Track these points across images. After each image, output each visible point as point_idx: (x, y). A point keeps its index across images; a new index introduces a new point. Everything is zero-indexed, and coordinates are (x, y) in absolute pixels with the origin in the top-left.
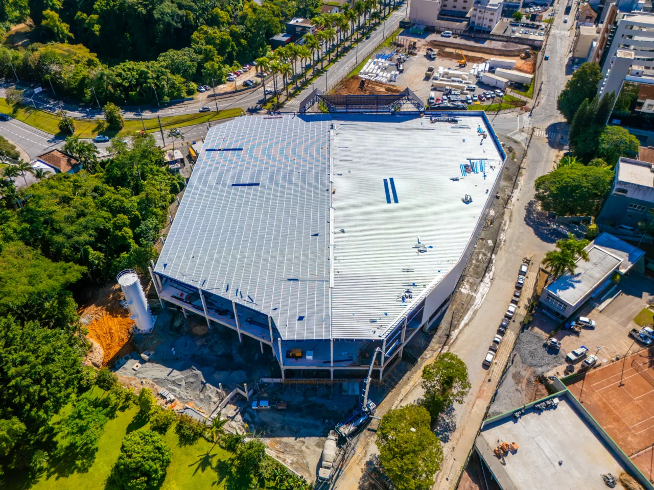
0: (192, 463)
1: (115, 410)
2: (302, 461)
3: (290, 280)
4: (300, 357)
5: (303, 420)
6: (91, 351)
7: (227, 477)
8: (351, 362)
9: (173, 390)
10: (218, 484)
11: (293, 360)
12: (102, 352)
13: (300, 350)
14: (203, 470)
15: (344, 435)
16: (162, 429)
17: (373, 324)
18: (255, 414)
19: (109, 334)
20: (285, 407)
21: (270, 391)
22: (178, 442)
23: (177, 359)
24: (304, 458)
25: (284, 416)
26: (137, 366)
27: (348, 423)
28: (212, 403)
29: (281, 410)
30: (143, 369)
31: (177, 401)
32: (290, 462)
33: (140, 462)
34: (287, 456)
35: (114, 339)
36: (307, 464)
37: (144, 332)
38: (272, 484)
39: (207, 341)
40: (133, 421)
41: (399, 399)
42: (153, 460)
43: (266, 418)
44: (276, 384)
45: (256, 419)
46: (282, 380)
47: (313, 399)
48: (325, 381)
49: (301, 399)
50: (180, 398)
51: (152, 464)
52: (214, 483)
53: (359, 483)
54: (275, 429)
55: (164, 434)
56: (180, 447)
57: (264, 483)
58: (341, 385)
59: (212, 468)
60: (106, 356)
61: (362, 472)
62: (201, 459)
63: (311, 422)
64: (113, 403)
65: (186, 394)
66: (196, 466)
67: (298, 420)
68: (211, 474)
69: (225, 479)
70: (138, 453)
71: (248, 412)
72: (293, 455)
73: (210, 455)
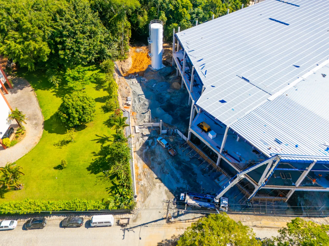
0: (98, 135)
2: (148, 190)
3: (243, 78)
5: (175, 171)
7: (102, 157)
8: (237, 162)
10: (94, 155)
11: (200, 130)
14: (98, 142)
16: (106, 109)
18: (156, 144)
20: (172, 154)
21: (176, 140)
22: (105, 120)
23: (152, 90)
24: (151, 189)
25: (168, 159)
26: (135, 82)
28: (143, 121)
29: (169, 154)
31: (131, 107)
32: (142, 183)
34: (145, 179)
36: (150, 194)
37: (152, 69)
39: (174, 93)
41: (255, 223)
43: (158, 151)
45: (153, 147)
46: (187, 139)
47: (194, 166)
48: (211, 162)
49: (187, 159)
50: (134, 107)
52: (94, 153)
54: (156, 160)
55: (105, 113)
56: (103, 124)
58: (219, 175)
59: (102, 146)
62: (103, 137)
63: (178, 176)
65: (138, 108)
66: (98, 138)
67: (172, 168)
68: (98, 148)
69: (100, 156)
71: (154, 140)
72: (148, 182)
73: (109, 139)
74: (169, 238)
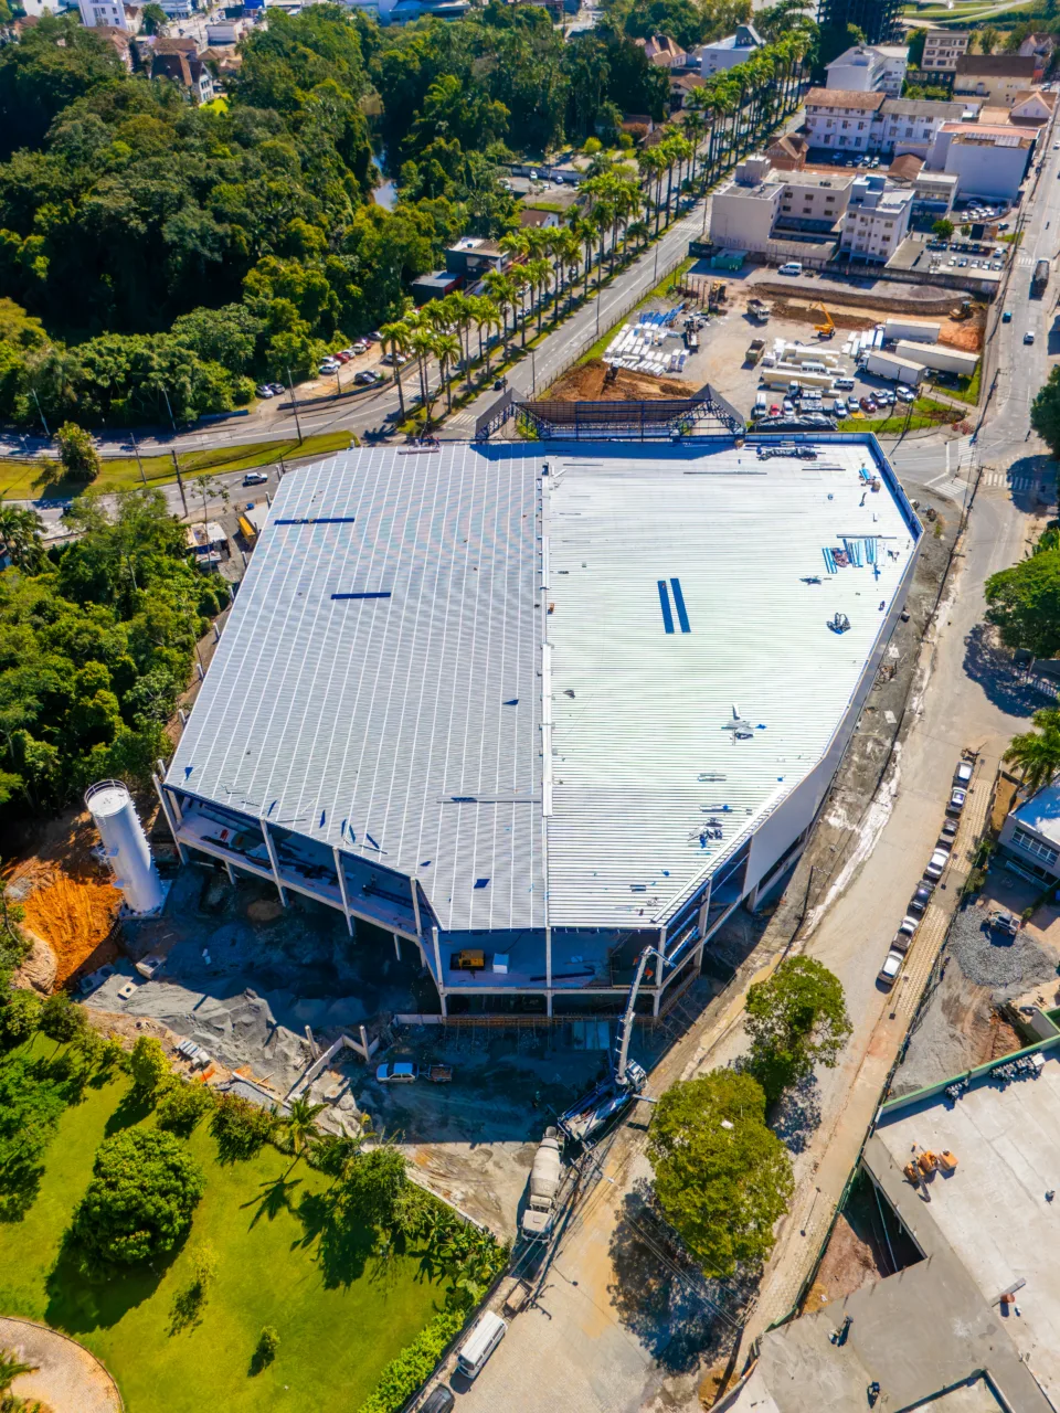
0: (247, 1201)
1: (82, 1085)
2: (485, 1195)
3: (456, 800)
4: (481, 968)
5: (487, 1106)
6: (31, 958)
7: (325, 1230)
8: (588, 979)
9: (207, 1042)
10: (304, 1246)
11: (465, 974)
12: (53, 958)
13: (481, 953)
14: (272, 1216)
15: (577, 1137)
16: (181, 1125)
17: (638, 894)
18: (384, 1092)
19: (67, 921)
20: (449, 1078)
21: (416, 1042)
22: (216, 1154)
23: (215, 973)
24: (490, 1187)
25: (447, 1097)
26: (128, 990)
27: (585, 1111)
28: (291, 1069)
29: (440, 1083)
30: (141, 996)
31: (215, 1064)
32: (460, 1196)
33: (135, 1197)
34: (455, 1184)
35: (78, 931)
36: (497, 1200)
37: (143, 916)
38: (422, 1245)
39: (278, 934)
40: (119, 1110)
41: (697, 1056)
42: (164, 1194)
43: (409, 1100)
44: (429, 1027)
45: (387, 1103)
46: (442, 1017)
47: (510, 1058)
48: (533, 1020)
49: (483, 1059)
50: (221, 1059)
51: (162, 1202)
52: (295, 1245)
53: (611, 1242)
54: (426, 1124)
55: (188, 1138)
56: (222, 1165)
57: (404, 1242)
58: (569, 1030)
59: (291, 1211)
60: (62, 966)
61: (617, 1218)
62: (267, 1192)
63: (506, 1108)
64: (77, 1069)
65: (234, 1049)
66: (256, 1206)
67: (477, 1104)
68: (288, 1224)
69: (319, 1236)
70: (132, 1178)
71: (368, 1088)
72: (468, 1181)
73: (286, 1182)
74: (614, 1224)
